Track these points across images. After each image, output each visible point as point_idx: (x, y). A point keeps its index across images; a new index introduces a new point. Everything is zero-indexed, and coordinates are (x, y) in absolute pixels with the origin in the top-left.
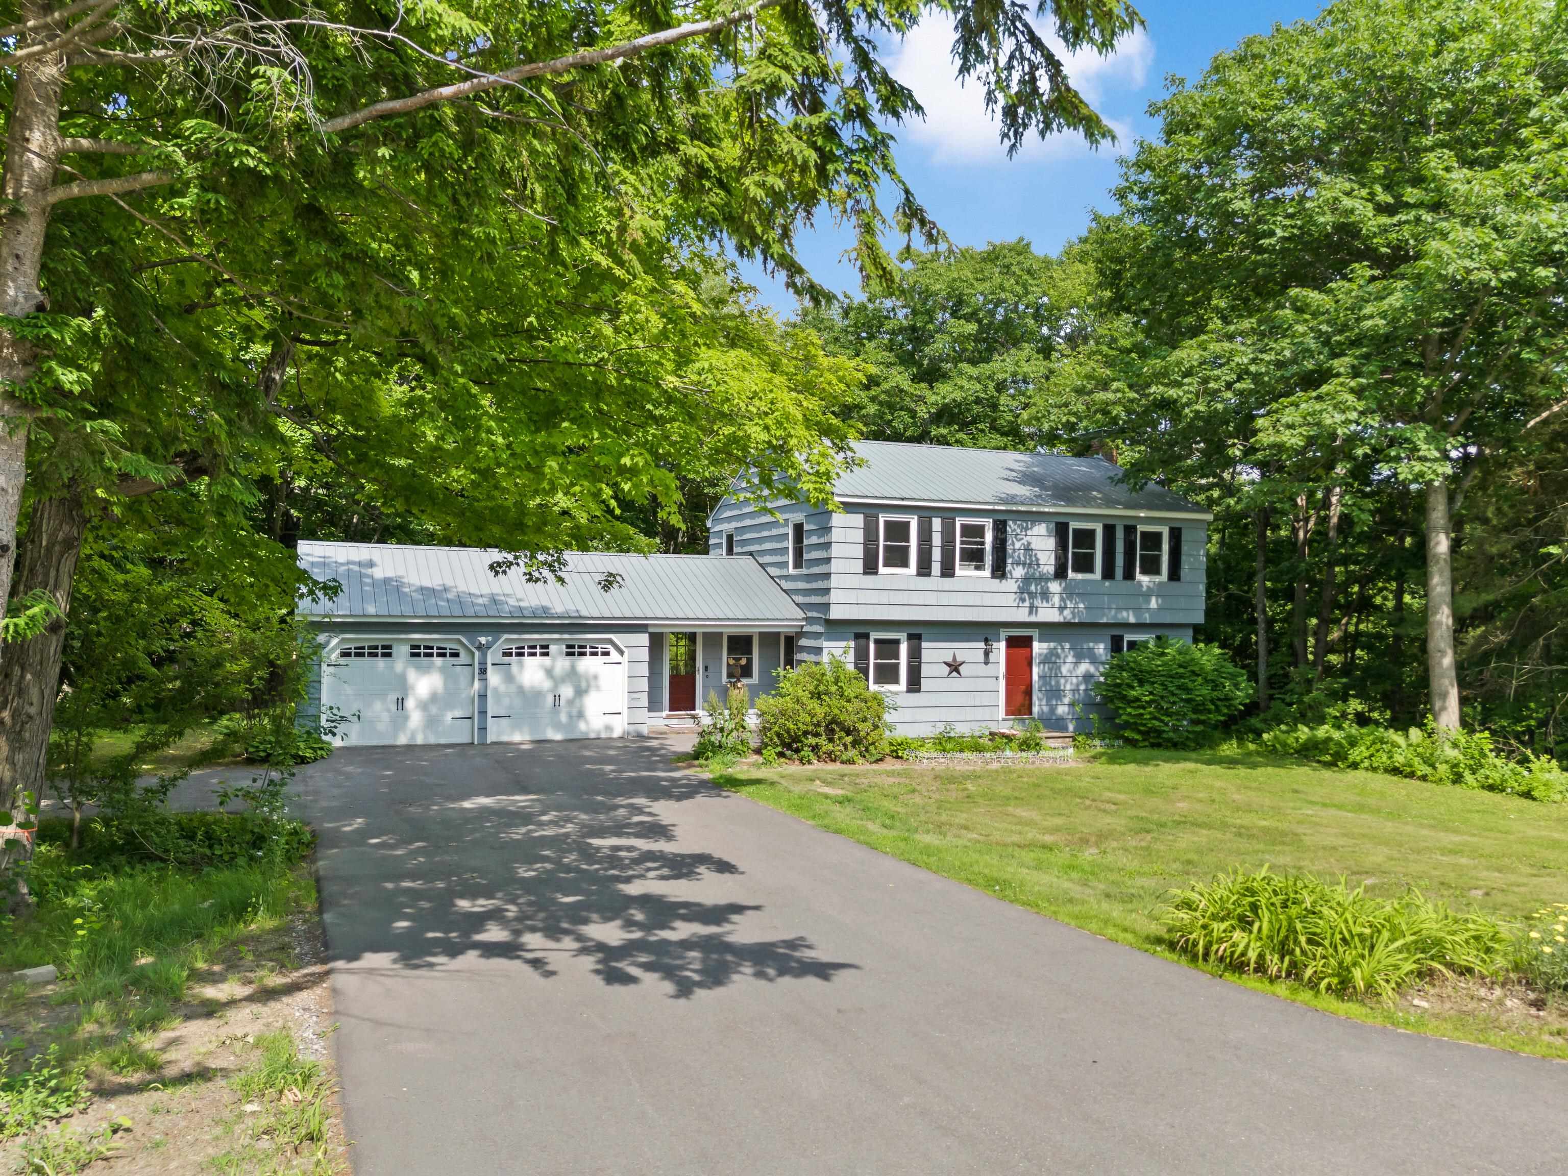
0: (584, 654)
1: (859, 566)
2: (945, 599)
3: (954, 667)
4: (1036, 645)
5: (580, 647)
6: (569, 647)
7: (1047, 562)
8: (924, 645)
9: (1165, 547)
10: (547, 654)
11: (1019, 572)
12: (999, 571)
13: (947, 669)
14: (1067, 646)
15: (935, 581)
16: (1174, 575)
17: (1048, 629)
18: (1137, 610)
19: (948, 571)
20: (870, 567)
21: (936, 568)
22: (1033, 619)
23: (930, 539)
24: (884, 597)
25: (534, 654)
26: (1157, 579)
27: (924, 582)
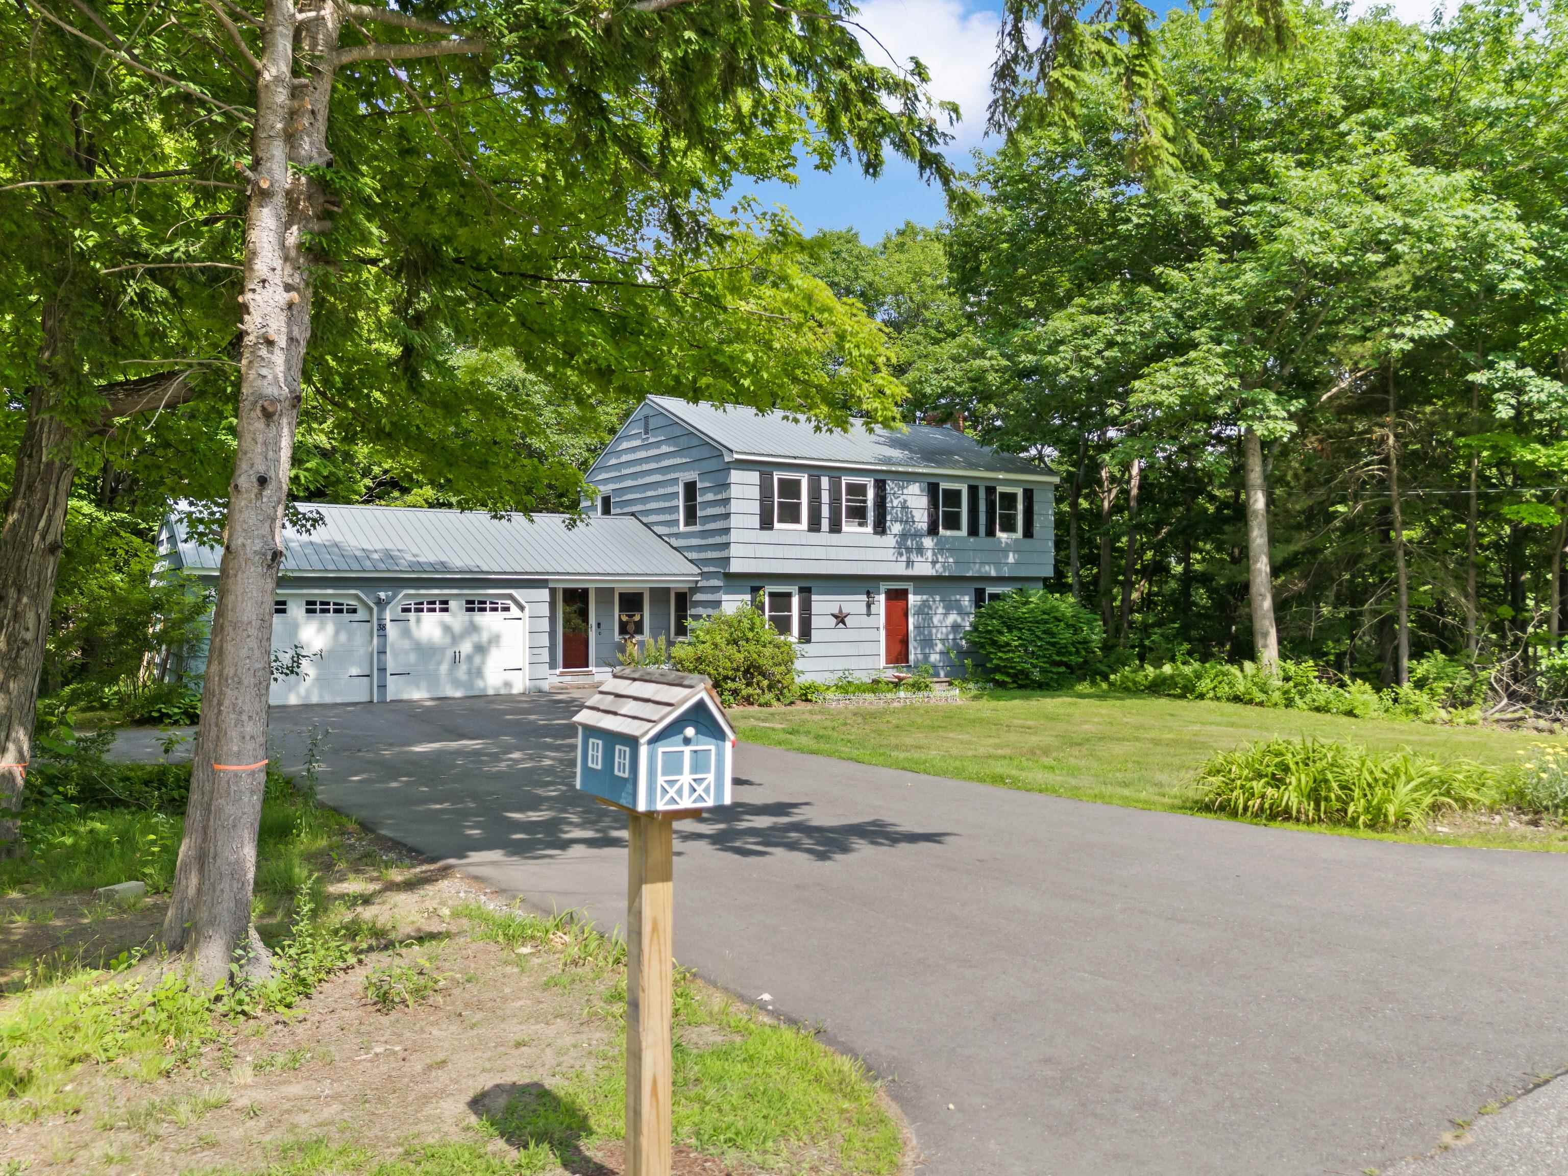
0: (484, 610)
1: (756, 522)
2: (833, 553)
3: (841, 619)
4: (911, 598)
5: (480, 602)
6: (468, 602)
7: (921, 519)
8: (814, 597)
9: (1020, 507)
10: (446, 610)
11: (896, 528)
12: (880, 527)
13: (834, 621)
14: (938, 598)
15: (824, 536)
16: (1028, 533)
17: (922, 582)
18: (997, 564)
19: (835, 528)
20: (766, 523)
21: (825, 524)
22: (910, 572)
23: (819, 497)
24: (779, 552)
25: (434, 610)
26: (1014, 536)
27: (814, 537)
